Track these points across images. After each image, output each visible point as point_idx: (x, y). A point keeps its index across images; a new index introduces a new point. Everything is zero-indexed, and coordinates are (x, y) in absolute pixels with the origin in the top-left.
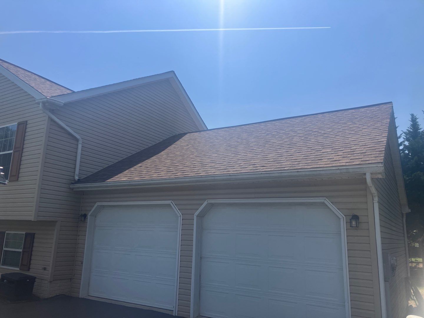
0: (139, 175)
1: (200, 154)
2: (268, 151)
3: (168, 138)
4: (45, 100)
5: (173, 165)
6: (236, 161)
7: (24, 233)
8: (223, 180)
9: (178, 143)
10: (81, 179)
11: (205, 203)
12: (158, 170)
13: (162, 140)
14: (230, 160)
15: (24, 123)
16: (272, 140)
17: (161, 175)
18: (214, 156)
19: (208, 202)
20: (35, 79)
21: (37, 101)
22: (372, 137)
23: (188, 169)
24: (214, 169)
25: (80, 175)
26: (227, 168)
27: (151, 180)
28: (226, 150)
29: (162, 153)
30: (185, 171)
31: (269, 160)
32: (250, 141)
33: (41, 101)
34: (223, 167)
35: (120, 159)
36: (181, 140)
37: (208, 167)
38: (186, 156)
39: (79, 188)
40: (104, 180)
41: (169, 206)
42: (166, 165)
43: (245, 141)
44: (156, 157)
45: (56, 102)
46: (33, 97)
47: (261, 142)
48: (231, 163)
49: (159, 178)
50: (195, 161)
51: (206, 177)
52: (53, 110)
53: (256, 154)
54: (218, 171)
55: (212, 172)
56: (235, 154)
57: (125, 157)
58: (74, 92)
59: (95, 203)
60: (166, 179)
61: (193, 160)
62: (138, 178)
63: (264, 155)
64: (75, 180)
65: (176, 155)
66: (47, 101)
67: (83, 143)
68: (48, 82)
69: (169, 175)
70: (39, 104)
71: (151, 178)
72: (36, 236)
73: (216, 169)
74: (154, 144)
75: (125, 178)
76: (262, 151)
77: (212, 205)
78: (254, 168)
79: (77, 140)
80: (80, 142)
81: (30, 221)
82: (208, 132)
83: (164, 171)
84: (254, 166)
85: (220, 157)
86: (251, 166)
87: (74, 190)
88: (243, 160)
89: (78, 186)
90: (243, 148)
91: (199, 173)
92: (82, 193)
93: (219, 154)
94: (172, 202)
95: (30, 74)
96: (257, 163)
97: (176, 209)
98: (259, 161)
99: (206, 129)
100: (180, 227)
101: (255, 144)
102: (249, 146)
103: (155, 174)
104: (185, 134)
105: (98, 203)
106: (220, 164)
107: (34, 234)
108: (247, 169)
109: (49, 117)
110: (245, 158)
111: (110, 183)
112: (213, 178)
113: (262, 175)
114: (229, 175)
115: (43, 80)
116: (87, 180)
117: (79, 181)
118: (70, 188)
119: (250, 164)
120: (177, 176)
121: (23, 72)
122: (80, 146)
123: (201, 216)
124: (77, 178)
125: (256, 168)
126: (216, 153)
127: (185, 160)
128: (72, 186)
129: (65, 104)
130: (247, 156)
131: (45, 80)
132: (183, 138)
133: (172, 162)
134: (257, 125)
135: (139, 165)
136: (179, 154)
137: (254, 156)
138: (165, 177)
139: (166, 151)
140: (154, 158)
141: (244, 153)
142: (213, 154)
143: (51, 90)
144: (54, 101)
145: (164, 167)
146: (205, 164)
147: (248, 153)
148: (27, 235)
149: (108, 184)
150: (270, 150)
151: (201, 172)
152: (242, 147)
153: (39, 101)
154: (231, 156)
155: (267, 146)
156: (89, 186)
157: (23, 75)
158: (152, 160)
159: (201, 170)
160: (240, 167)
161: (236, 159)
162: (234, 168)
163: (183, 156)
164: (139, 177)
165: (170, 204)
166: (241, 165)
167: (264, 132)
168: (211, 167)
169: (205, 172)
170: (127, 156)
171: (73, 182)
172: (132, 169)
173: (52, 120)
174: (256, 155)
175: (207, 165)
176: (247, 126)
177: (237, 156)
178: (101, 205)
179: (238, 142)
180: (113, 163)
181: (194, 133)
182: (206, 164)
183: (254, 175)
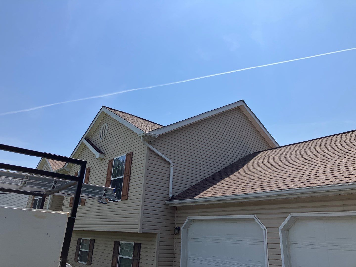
0: (222, 191)
1: (277, 169)
2: (350, 161)
3: (243, 157)
5: (252, 181)
6: (316, 173)
7: (133, 243)
8: (306, 193)
9: (253, 160)
10: (174, 196)
11: (289, 217)
12: (238, 186)
13: (238, 159)
14: (308, 173)
15: (131, 154)
16: (352, 151)
17: (241, 191)
18: (291, 170)
19: (292, 215)
20: (137, 121)
21: (139, 136)
23: (267, 184)
24: (294, 183)
25: (173, 193)
26: (308, 181)
28: (303, 164)
29: (240, 170)
30: (265, 186)
31: (354, 171)
32: (326, 153)
33: (142, 135)
34: (302, 181)
35: (204, 178)
36: (255, 158)
37: (287, 181)
38: (262, 172)
39: (173, 204)
40: (192, 197)
41: (252, 219)
42: (245, 181)
43: (321, 154)
44: (235, 175)
45: (152, 135)
46: (136, 133)
47: (339, 153)
48: (311, 176)
49: (240, 193)
50: (273, 176)
51: (287, 191)
52: (150, 142)
53: (336, 165)
54: (298, 184)
55: (292, 185)
56: (314, 167)
57: (208, 176)
58: (164, 127)
59: (187, 217)
60: (246, 194)
61: (270, 175)
62: (221, 194)
63: (347, 165)
64: (169, 197)
65: (253, 172)
66: (146, 135)
67: (174, 166)
68: (146, 122)
69: (249, 190)
70: (140, 138)
71: (233, 194)
72: (142, 246)
73: (296, 182)
74: (232, 163)
75: (210, 194)
76: (343, 162)
77: (297, 218)
78: (339, 180)
79: (169, 164)
80: (172, 165)
81: (137, 233)
82: (281, 149)
83: (244, 187)
84: (337, 177)
85: (298, 171)
86: (334, 178)
87: (169, 206)
88: (323, 173)
89: (172, 202)
90: (321, 161)
91: (278, 187)
92: (175, 209)
93: (296, 168)
94: (255, 215)
95: (133, 117)
96: (340, 174)
97: (259, 222)
98: (342, 172)
99: (278, 146)
100: (265, 241)
101: (334, 156)
102: (327, 158)
103: (236, 189)
104: (259, 152)
105: (189, 217)
106: (299, 178)
107: (141, 244)
108: (330, 181)
109: (148, 148)
110: (325, 170)
111: (197, 199)
112: (294, 191)
113: (349, 187)
114: (311, 187)
115: (142, 121)
116: (179, 197)
117: (173, 198)
118: (166, 205)
119: (333, 176)
120: (258, 191)
121: (129, 116)
122: (172, 168)
123: (286, 230)
124: (171, 196)
125: (341, 180)
126: (293, 167)
127: (263, 176)
128: (167, 203)
129: (159, 136)
130: (327, 168)
131: (144, 120)
132: (258, 156)
133: (251, 178)
134: (331, 138)
135: (221, 182)
136: (256, 170)
137: (335, 167)
138: (246, 192)
139: (243, 168)
140: (233, 176)
141: (323, 165)
143: (148, 127)
145: (243, 183)
146: (283, 178)
147: (327, 164)
149: (197, 200)
150: (353, 161)
151: (281, 186)
152: (319, 160)
153: (140, 136)
154: (309, 169)
155: (347, 156)
156: (181, 202)
157: (129, 119)
158: (232, 178)
159: (281, 184)
160: (322, 179)
161: (316, 172)
162: (315, 180)
163: (260, 172)
164: (222, 193)
165: (253, 218)
166: (323, 177)
167: (340, 143)
168: (290, 181)
169: (285, 186)
171: (168, 199)
172: (215, 186)
173: (150, 150)
174: (337, 167)
176: (321, 140)
177: (316, 168)
178: (192, 219)
179: (314, 155)
180: (198, 182)
181: (267, 151)
183: (340, 187)
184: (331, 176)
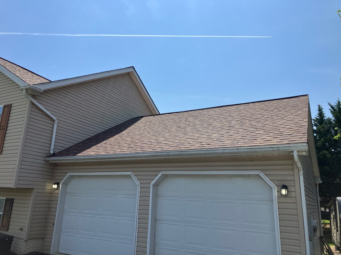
0: (104, 150)
1: (156, 133)
2: (212, 132)
3: (127, 120)
4: (28, 87)
5: (133, 142)
6: (186, 140)
7: (5, 198)
8: (176, 155)
9: (136, 124)
10: (55, 153)
11: (160, 174)
12: (121, 146)
13: (122, 122)
14: (180, 139)
15: (9, 106)
16: (214, 123)
17: (123, 151)
18: (167, 135)
19: (163, 173)
20: (20, 70)
21: (21, 88)
22: (296, 122)
23: (146, 146)
24: (168, 146)
25: (55, 149)
26: (179, 145)
27: (115, 154)
28: (177, 131)
29: (124, 132)
30: (144, 148)
31: (213, 140)
32: (195, 123)
33: (24, 87)
34: (175, 145)
35: (88, 137)
36: (138, 122)
37: (163, 144)
38: (143, 135)
39: (53, 160)
40: (75, 154)
41: (129, 176)
42: (127, 142)
43: (192, 123)
44: (118, 136)
45: (37, 89)
46: (18, 85)
47: (205, 124)
48: (182, 141)
49: (122, 153)
50: (152, 139)
51: (161, 152)
52: (34, 96)
53: (202, 134)
54: (171, 148)
55: (166, 148)
56: (185, 134)
57: (92, 135)
58: (51, 81)
59: (67, 173)
60: (127, 154)
61: (149, 138)
62: (103, 153)
63: (209, 135)
64: (50, 154)
65: (135, 134)
66: (30, 87)
67: (58, 124)
68: (30, 73)
69: (130, 150)
70: (23, 90)
71: (115, 153)
72: (15, 201)
73: (169, 146)
74: (116, 124)
75: (93, 152)
76: (206, 132)
77: (166, 176)
78: (201, 146)
79: (54, 121)
80: (56, 122)
81: (11, 188)
82: (160, 116)
83: (125, 147)
84: (201, 144)
85: (172, 136)
86: (199, 144)
87: (49, 162)
88: (191, 139)
89: (53, 159)
90: (191, 129)
91: (155, 149)
92: (55, 165)
93: (171, 134)
94: (132, 173)
95: (15, 66)
96: (203, 142)
97: (135, 179)
98: (204, 140)
99: (158, 113)
100: (138, 194)
101: (200, 126)
102: (196, 128)
103: (118, 149)
104: (142, 117)
105: (69, 173)
106: (172, 142)
107: (14, 199)
108: (195, 146)
109: (31, 102)
110: (193, 137)
111: (80, 157)
112: (167, 153)
113: (208, 152)
114: (181, 151)
115: (26, 71)
116: (61, 153)
117: (54, 155)
118: (46, 161)
119: (198, 142)
120: (137, 152)
121: (9, 64)
122: (55, 126)
123: (156, 185)
124: (52, 152)
125: (203, 146)
126: (169, 132)
127: (143, 138)
128: (47, 159)
129: (45, 91)
130: (194, 136)
131: (27, 71)
132: (140, 120)
133: (132, 139)
134: (201, 111)
135: (105, 142)
136: (138, 133)
137: (200, 135)
138: (127, 152)
139: (127, 130)
140: (116, 136)
141: (191, 133)
142: (166, 134)
143: (33, 79)
144: (35, 88)
145: (126, 144)
146: (159, 141)
147: (195, 133)
148: (7, 200)
149: (79, 158)
150: (213, 131)
151: (157, 148)
152: (189, 128)
153: (23, 88)
154: (181, 136)
155: (210, 127)
156: (62, 159)
157: (10, 67)
158: (115, 138)
159: (157, 147)
160: (189, 144)
161: (186, 138)
162: (184, 145)
163: (141, 135)
164: (105, 152)
165: (130, 175)
166: (190, 143)
167: (207, 116)
168: (165, 144)
169: (160, 148)
170: (94, 135)
171: (49, 155)
172: (99, 145)
173: (33, 104)
174: (202, 135)
175: (162, 143)
176: (193, 112)
177: (186, 135)
178: (72, 175)
179: (186, 124)
180: (82, 140)
181: (149, 117)
182: (161, 141)
183: (201, 151)
184: (197, 142)
